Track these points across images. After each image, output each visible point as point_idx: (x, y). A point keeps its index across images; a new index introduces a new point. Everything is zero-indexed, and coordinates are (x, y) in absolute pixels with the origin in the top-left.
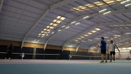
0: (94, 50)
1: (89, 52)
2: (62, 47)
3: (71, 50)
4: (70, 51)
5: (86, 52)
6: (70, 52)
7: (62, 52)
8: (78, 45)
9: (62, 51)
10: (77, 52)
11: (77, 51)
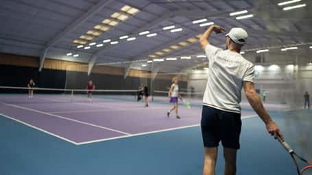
0: (144, 71)
1: (129, 77)
2: (38, 59)
3: (69, 68)
4: (65, 71)
5: (117, 76)
6: (67, 74)
7: (39, 73)
8: (92, 57)
9: (40, 70)
10: (91, 74)
11: (89, 73)
